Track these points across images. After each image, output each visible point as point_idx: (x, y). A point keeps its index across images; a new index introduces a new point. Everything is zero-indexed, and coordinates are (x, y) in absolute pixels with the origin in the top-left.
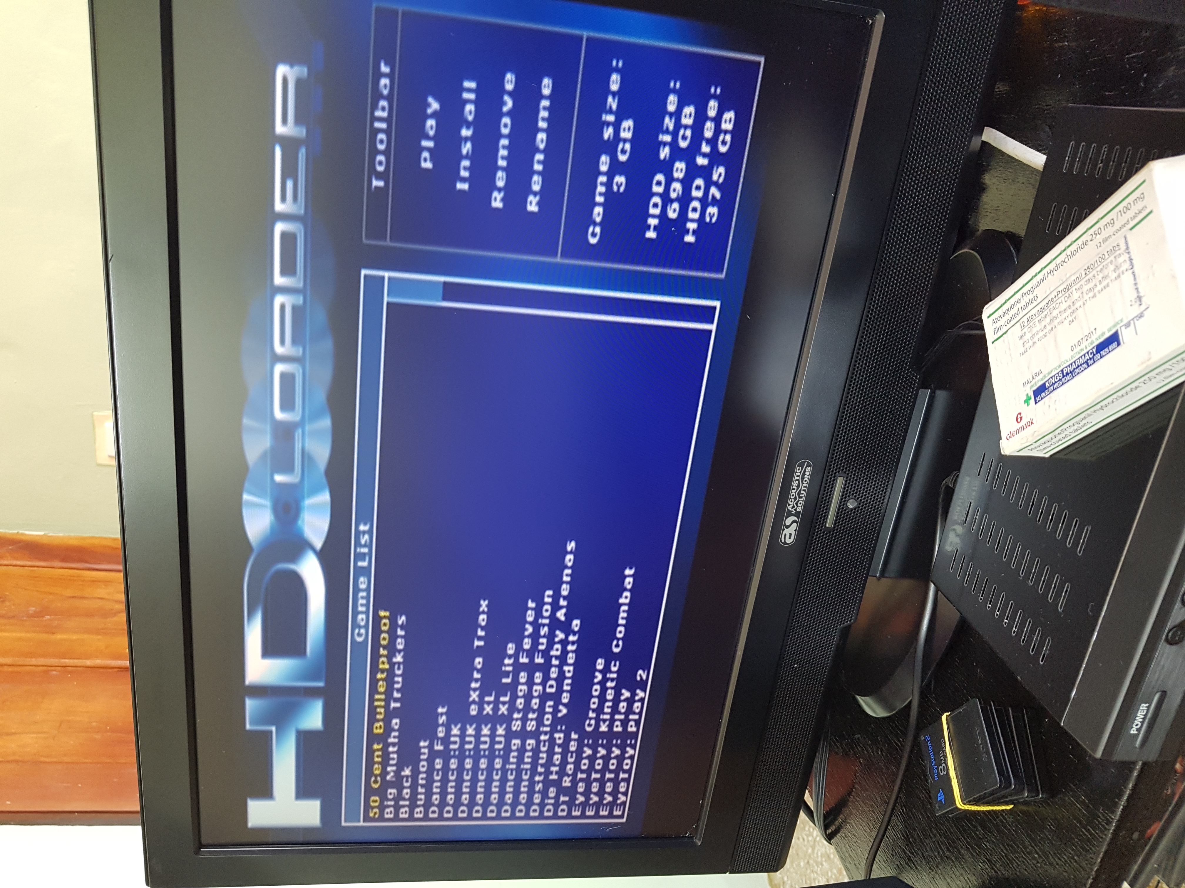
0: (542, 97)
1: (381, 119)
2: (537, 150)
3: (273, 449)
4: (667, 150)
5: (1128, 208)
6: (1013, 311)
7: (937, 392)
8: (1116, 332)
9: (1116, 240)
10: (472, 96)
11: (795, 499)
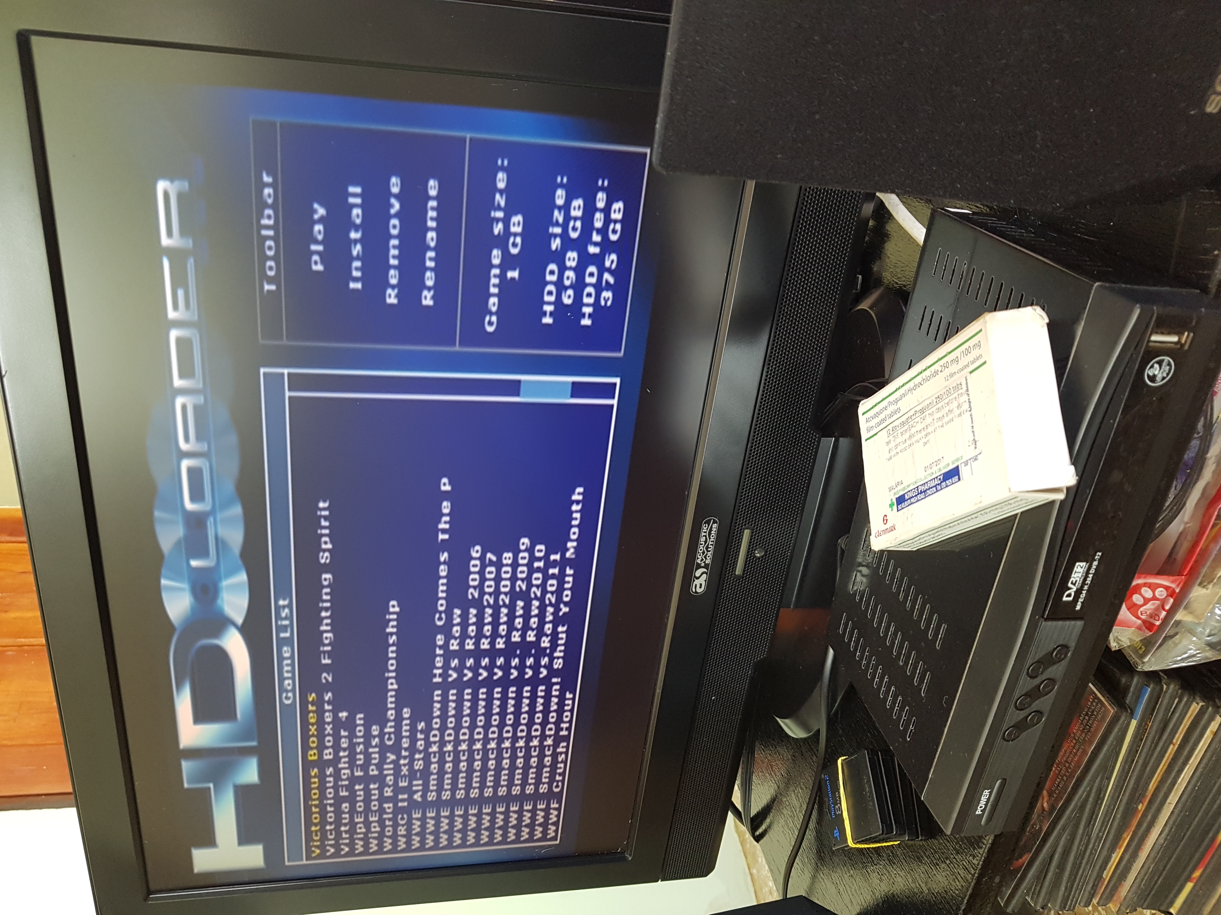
0: (429, 198)
1: (267, 227)
2: (429, 248)
3: (186, 538)
4: (558, 241)
5: (968, 351)
6: (882, 416)
7: (841, 439)
8: (958, 467)
9: (959, 378)
10: (358, 201)
11: (703, 553)
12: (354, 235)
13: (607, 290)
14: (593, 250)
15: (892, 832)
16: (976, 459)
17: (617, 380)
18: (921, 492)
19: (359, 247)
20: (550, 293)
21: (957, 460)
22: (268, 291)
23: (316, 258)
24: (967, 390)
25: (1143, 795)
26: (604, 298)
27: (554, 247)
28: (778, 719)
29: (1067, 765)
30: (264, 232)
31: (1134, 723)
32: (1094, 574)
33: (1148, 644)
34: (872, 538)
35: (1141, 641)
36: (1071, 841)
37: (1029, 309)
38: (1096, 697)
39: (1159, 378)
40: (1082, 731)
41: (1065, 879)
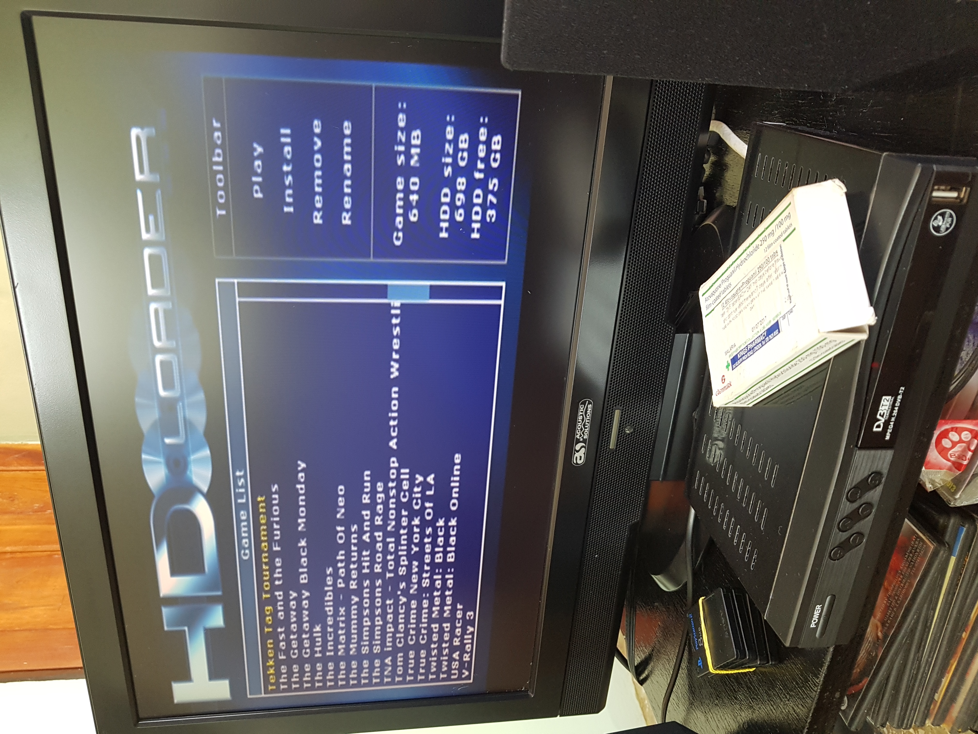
0: (344, 136)
1: (217, 164)
2: (346, 178)
3: (161, 419)
4: (450, 169)
5: (781, 223)
6: (717, 294)
7: (694, 335)
8: (777, 322)
9: (775, 247)
10: (288, 140)
11: (581, 429)
12: (286, 168)
13: (492, 209)
14: (478, 176)
15: (746, 657)
16: (791, 311)
17: (503, 284)
18: (750, 350)
19: (290, 178)
20: (445, 212)
21: (777, 316)
22: (220, 215)
23: (256, 187)
24: (782, 256)
25: (965, 625)
26: (489, 216)
27: (446, 174)
28: (653, 576)
29: (896, 598)
30: (215, 168)
31: (953, 560)
32: (899, 407)
33: (958, 482)
34: (714, 397)
35: (952, 480)
36: (904, 665)
37: (830, 182)
38: (918, 537)
39: (943, 228)
40: (908, 567)
41: (900, 700)
